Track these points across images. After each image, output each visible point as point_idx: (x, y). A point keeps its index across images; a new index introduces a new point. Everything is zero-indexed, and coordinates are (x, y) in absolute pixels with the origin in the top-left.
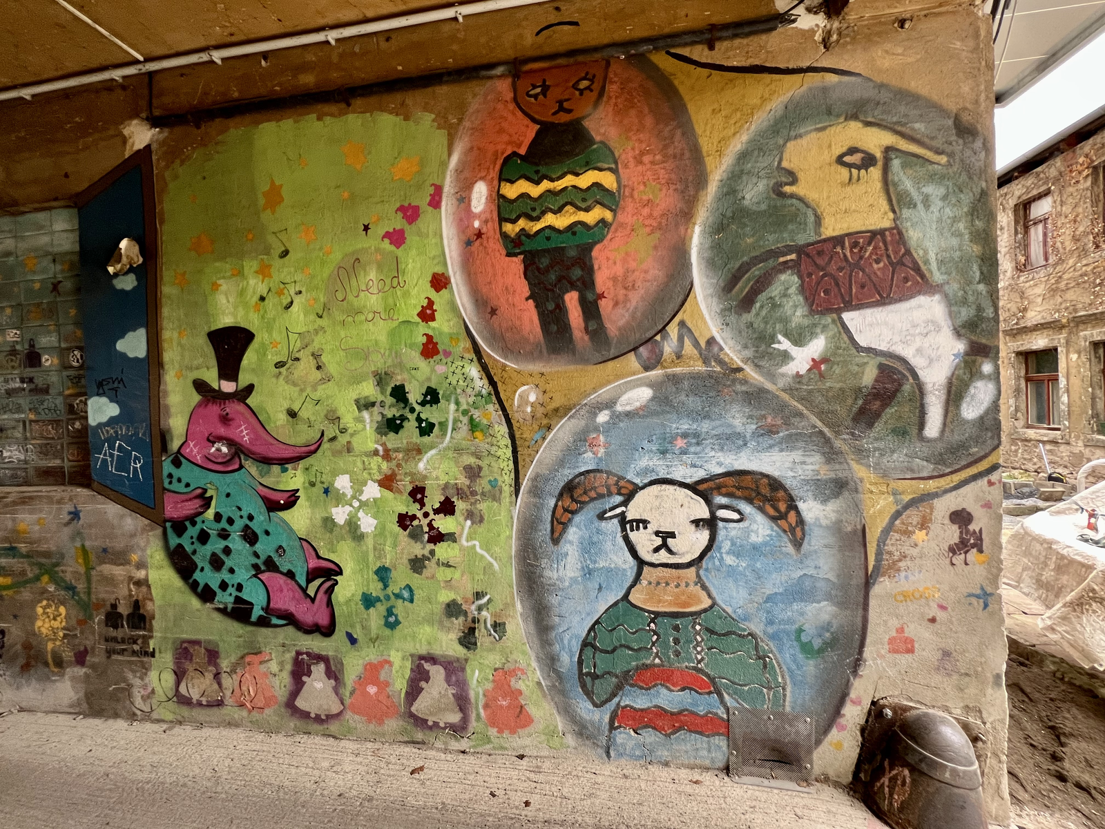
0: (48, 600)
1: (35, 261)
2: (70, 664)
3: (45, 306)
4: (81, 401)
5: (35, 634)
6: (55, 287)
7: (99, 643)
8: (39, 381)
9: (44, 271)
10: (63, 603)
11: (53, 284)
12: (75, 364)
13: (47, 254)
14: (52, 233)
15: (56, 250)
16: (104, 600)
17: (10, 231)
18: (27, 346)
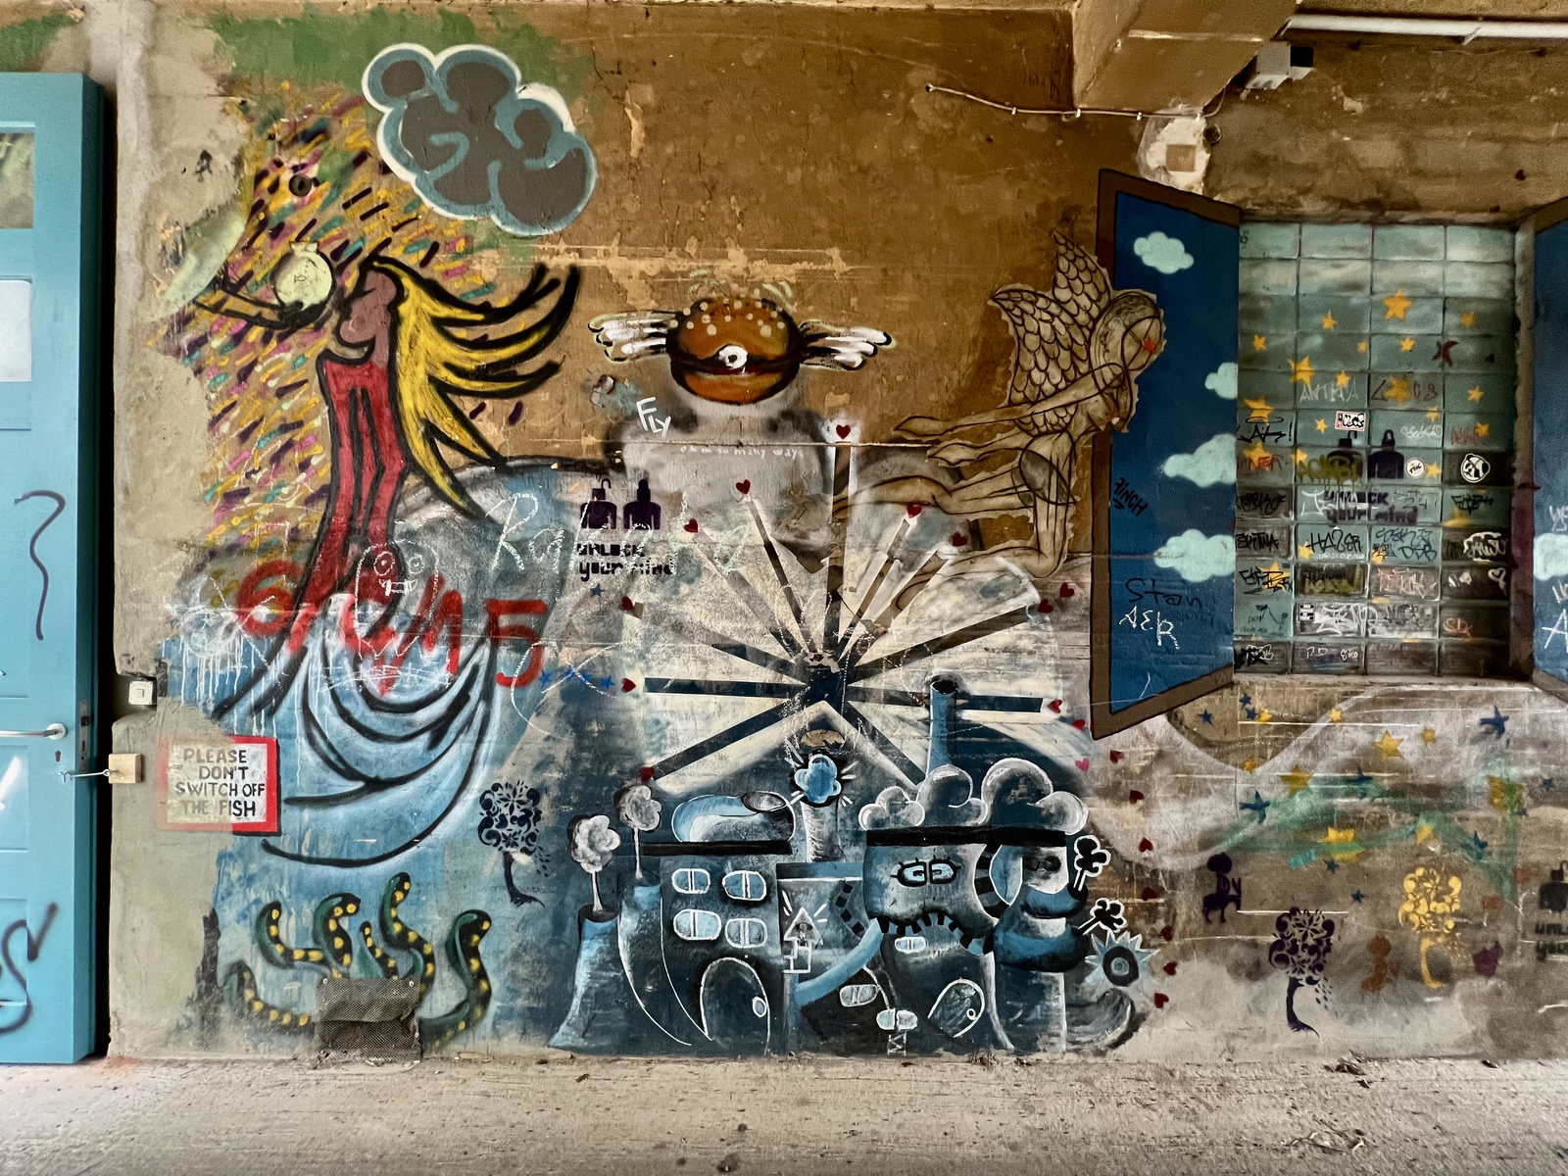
0: (1426, 867)
1: (1407, 304)
2: (1465, 974)
3: (1417, 378)
4: (1477, 539)
5: (1396, 926)
6: (1444, 351)
7: (1524, 936)
8: (1398, 500)
9: (1424, 321)
10: (1458, 872)
11: (1439, 344)
12: (1471, 478)
13: (1432, 295)
14: (1446, 262)
15: (1450, 291)
16: (1537, 865)
17: (1361, 249)
18: (1377, 441)
